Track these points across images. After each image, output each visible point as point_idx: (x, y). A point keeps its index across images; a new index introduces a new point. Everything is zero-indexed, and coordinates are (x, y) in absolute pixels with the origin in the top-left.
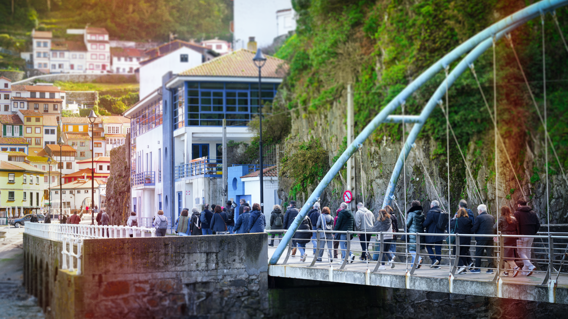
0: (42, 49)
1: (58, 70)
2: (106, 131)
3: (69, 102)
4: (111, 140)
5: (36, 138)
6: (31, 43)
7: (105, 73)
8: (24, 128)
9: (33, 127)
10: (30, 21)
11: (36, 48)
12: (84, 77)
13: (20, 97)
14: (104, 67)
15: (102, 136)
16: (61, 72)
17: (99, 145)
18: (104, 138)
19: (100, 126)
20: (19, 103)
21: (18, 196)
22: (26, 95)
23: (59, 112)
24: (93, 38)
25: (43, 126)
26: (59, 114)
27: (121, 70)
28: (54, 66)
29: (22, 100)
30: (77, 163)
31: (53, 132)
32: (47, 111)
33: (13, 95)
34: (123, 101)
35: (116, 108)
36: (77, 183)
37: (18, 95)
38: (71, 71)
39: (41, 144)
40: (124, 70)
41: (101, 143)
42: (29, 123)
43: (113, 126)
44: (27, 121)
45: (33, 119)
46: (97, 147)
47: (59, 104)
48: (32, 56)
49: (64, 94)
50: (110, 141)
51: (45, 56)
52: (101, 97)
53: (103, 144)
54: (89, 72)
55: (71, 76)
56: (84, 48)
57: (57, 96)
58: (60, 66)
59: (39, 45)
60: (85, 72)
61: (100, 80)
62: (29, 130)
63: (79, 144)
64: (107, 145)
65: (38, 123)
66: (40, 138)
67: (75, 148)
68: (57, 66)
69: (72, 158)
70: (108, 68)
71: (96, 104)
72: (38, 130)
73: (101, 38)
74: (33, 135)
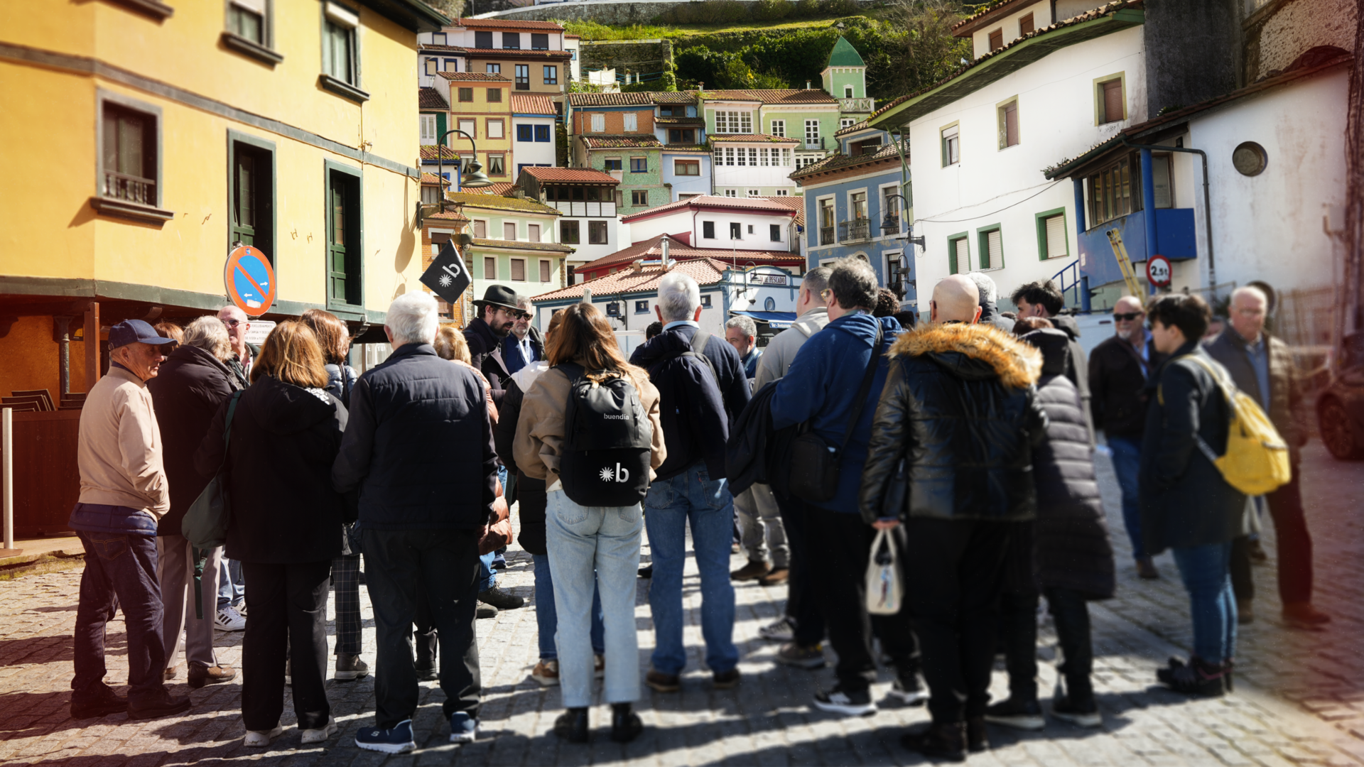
2: (711, 126)
3: (589, 65)
4: (730, 151)
5: (489, 152)
8: (449, 118)
9: (481, 120)
12: (628, 11)
13: (446, 46)
15: (697, 141)
17: (692, 169)
18: (706, 147)
19: (690, 113)
20: (441, 60)
22: (464, 39)
23: (562, 88)
25: (512, 115)
26: (560, 94)
29: (451, 53)
30: (624, 221)
31: (542, 134)
32: (527, 86)
34: (747, 59)
36: (633, 275)
37: (440, 41)
39: (508, 171)
41: (697, 163)
42: (466, 107)
43: (733, 109)
44: (462, 99)
45: (480, 93)
46: (686, 174)
47: (560, 66)
50: (724, 157)
52: (680, 52)
53: (704, 166)
55: (592, 8)
57: (555, 43)
61: (675, 18)
62: (467, 128)
63: (626, 163)
64: (718, 169)
65: (495, 107)
66: (503, 153)
67: (616, 175)
69: (609, 208)
71: (668, 68)
72: (495, 129)
74: (482, 143)
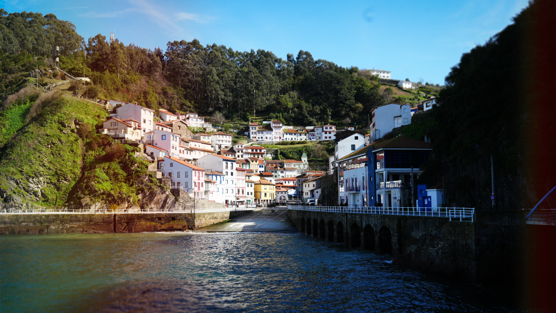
0: (254, 131)
1: (260, 139)
2: (285, 166)
3: (267, 154)
4: (288, 170)
5: (255, 169)
6: (249, 128)
7: (281, 140)
8: (251, 165)
10: (247, 118)
11: (251, 131)
12: (272, 142)
14: (280, 138)
15: (283, 168)
16: (263, 140)
18: (285, 169)
19: (282, 164)
21: (268, 195)
22: (250, 151)
23: (264, 158)
24: (275, 125)
27: (287, 139)
28: (259, 138)
29: (248, 153)
30: (274, 180)
31: (262, 167)
32: (259, 158)
33: (244, 151)
35: (287, 156)
36: (277, 189)
37: (247, 151)
38: (266, 140)
39: (258, 172)
40: (289, 139)
41: (283, 172)
42: (253, 163)
45: (254, 161)
47: (263, 155)
48: (249, 134)
49: (265, 150)
51: (255, 134)
52: (280, 151)
54: (274, 140)
55: (266, 142)
56: (271, 130)
57: (262, 151)
58: (262, 138)
59: (252, 129)
60: (272, 140)
61: (279, 144)
62: (253, 166)
64: (286, 172)
65: (256, 163)
68: (260, 138)
69: (272, 178)
70: (282, 138)
71: (279, 154)
72: (256, 166)
73: (278, 125)
